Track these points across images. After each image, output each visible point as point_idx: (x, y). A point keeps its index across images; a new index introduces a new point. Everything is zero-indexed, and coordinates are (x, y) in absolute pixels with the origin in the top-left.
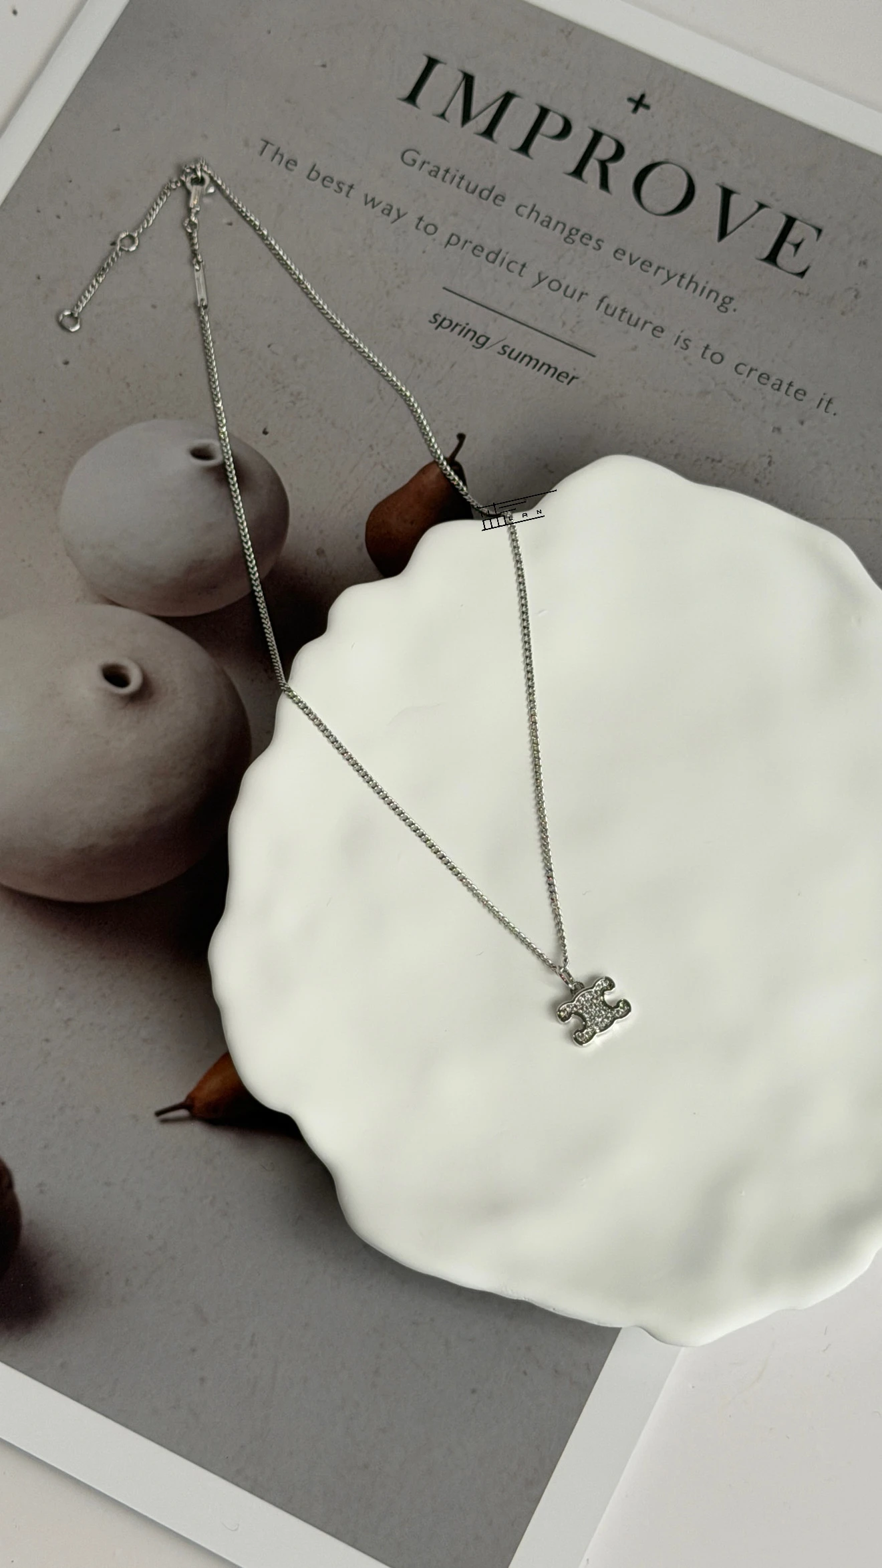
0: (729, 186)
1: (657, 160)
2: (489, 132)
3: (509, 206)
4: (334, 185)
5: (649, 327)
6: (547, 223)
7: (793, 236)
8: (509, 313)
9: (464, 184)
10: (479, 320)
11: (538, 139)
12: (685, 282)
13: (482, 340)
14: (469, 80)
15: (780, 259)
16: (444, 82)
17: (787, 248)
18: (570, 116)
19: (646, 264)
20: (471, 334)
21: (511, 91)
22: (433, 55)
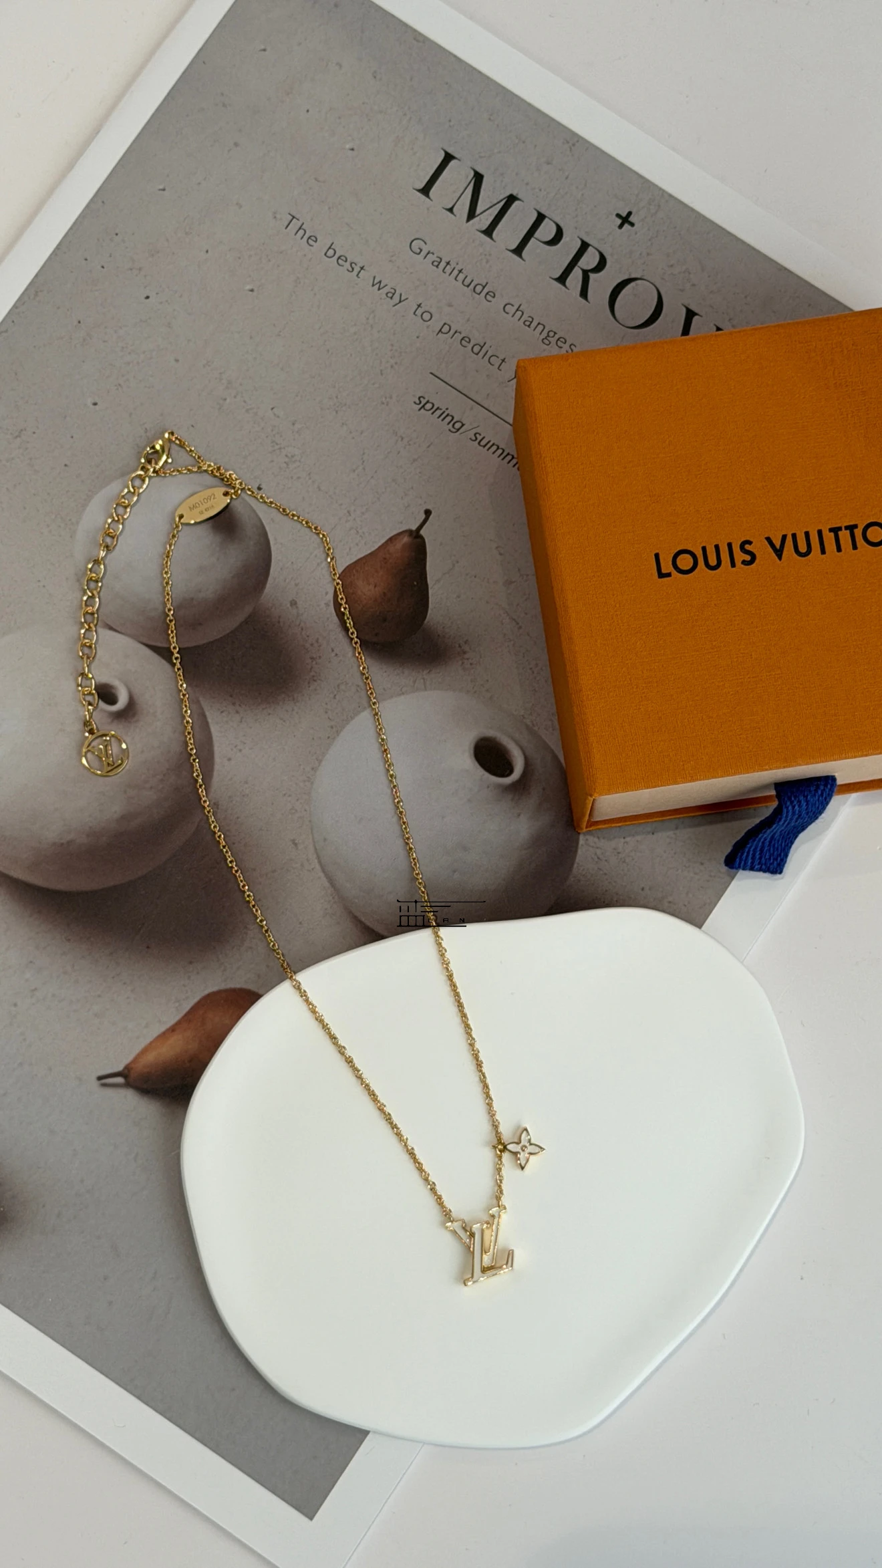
0: (693, 308)
1: (633, 276)
2: (489, 232)
3: (498, 302)
4: (347, 265)
8: (485, 404)
9: (461, 277)
10: (455, 405)
11: (532, 242)
13: (458, 425)
14: (478, 178)
16: (456, 179)
18: (562, 225)
20: (449, 419)
21: (515, 194)
22: (450, 151)
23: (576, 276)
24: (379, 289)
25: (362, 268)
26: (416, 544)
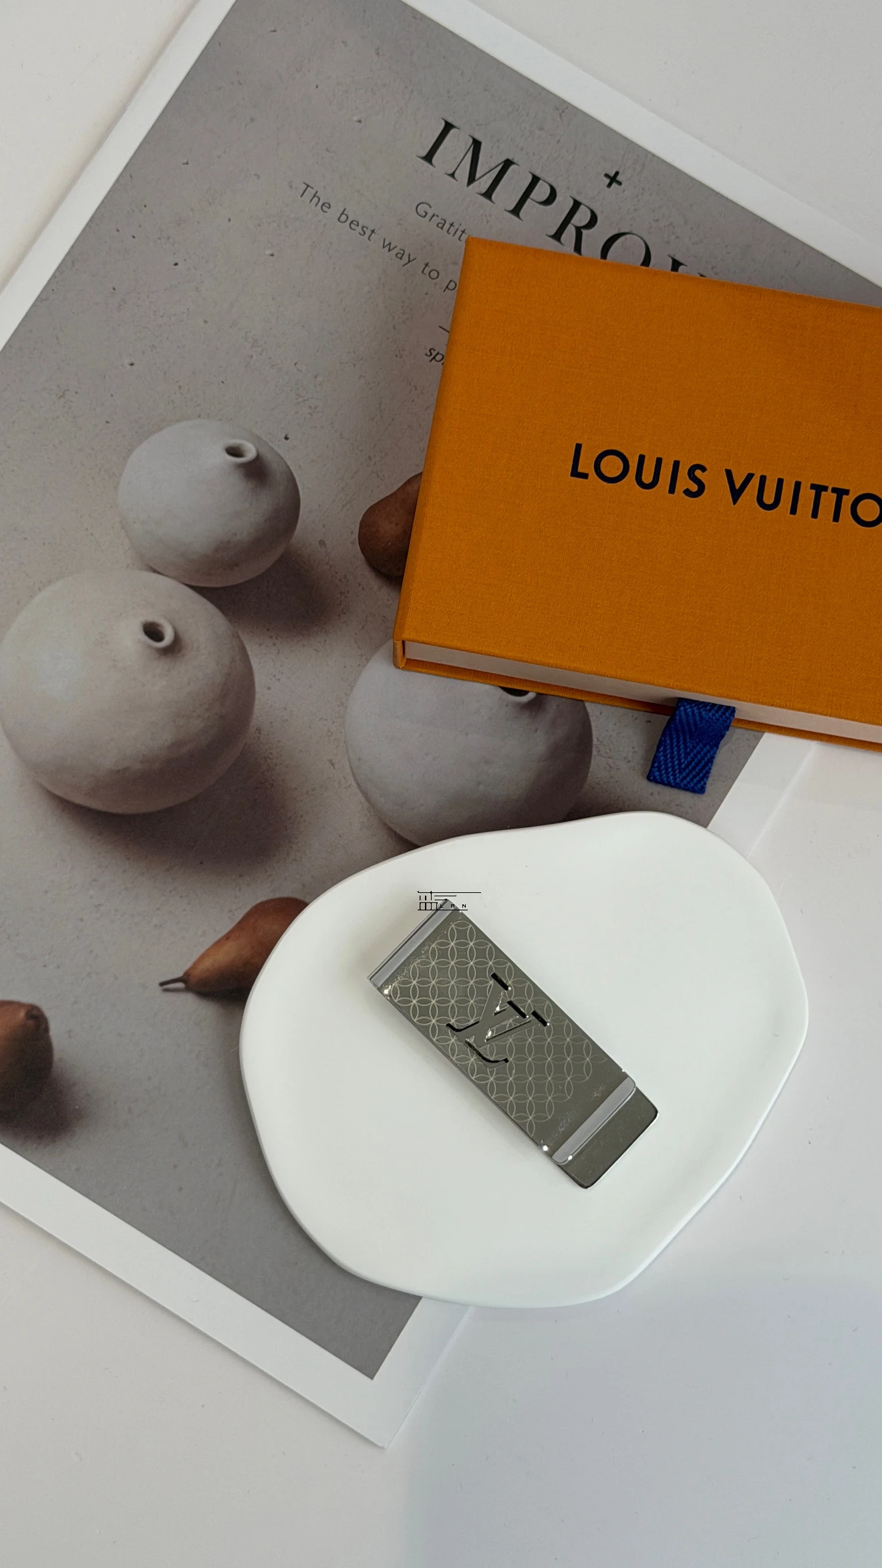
0: (679, 257)
1: (623, 231)
2: (488, 194)
4: (359, 229)
11: (528, 203)
14: (477, 145)
16: (455, 149)
18: (556, 186)
21: (510, 158)
22: (450, 120)
23: (570, 234)
24: (389, 251)
25: (373, 231)
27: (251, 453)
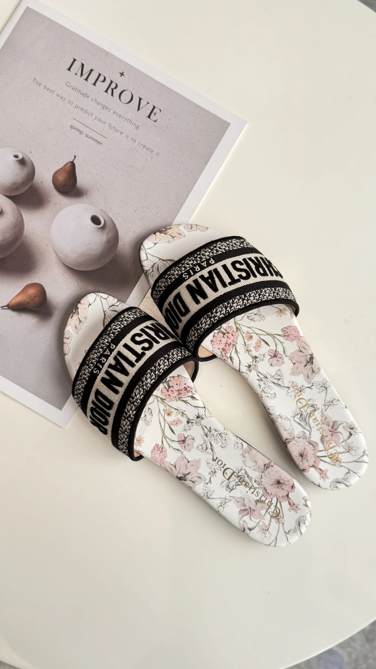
0: (141, 97)
1: (125, 89)
2: (86, 79)
3: (90, 98)
4: (50, 91)
5: (120, 132)
6: (98, 104)
7: (155, 111)
8: (88, 126)
9: (80, 92)
10: (80, 127)
11: (98, 82)
12: (129, 121)
13: (81, 133)
14: (83, 65)
15: (151, 117)
16: (77, 66)
17: (153, 114)
18: (105, 77)
19: (120, 116)
20: (79, 131)
21: (93, 69)
22: (75, 58)
23: (110, 91)
24: (59, 97)
25: (54, 91)
26: (73, 165)
27: (21, 157)
